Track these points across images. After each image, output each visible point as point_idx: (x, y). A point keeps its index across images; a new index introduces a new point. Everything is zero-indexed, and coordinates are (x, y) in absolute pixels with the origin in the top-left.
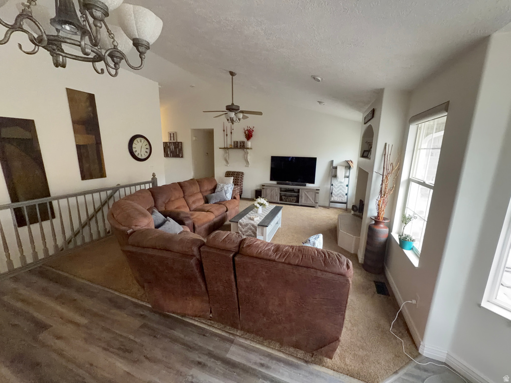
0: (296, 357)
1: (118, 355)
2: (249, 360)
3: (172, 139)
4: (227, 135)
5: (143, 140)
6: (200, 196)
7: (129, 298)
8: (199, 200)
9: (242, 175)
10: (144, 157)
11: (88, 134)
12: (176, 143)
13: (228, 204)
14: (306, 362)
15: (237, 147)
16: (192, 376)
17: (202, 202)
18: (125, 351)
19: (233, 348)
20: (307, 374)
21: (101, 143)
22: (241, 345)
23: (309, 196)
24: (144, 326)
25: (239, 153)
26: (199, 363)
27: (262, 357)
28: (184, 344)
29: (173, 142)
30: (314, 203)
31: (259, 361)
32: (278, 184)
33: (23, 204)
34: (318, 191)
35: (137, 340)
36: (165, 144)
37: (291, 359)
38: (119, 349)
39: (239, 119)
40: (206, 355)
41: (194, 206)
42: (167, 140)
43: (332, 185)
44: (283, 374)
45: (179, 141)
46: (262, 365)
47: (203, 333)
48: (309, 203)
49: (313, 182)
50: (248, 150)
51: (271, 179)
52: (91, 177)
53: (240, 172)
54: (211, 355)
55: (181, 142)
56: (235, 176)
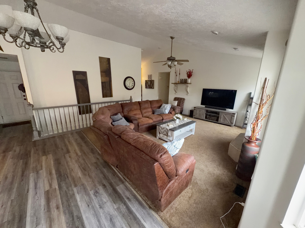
0: (146, 203)
1: (81, 170)
2: (124, 193)
3: (149, 78)
4: (177, 75)
5: (131, 79)
6: (150, 110)
7: (98, 150)
8: (149, 112)
9: (183, 100)
10: (131, 88)
11: (106, 77)
12: (151, 80)
13: (164, 116)
14: (150, 208)
15: (182, 82)
16: (98, 189)
17: (151, 113)
18: (84, 170)
19: (122, 186)
20: (146, 213)
21: (111, 81)
22: (126, 186)
23: (226, 118)
24: (96, 163)
25: (183, 86)
26: (104, 185)
27: (131, 195)
28: (104, 176)
29: (150, 80)
30: (230, 122)
31: (128, 196)
32: (206, 107)
33: (81, 105)
34: (234, 115)
35: (90, 167)
36: (146, 81)
37: (143, 202)
38: (83, 168)
39: (175, 65)
40: (109, 183)
41: (145, 115)
42: (147, 79)
43: (248, 111)
44: (134, 207)
45: (152, 79)
46: (128, 198)
47: (114, 174)
48: (226, 122)
49: (232, 108)
50: (188, 85)
51: (202, 104)
52: (106, 97)
53: (182, 98)
54: (111, 184)
55: (153, 80)
56: (179, 100)
